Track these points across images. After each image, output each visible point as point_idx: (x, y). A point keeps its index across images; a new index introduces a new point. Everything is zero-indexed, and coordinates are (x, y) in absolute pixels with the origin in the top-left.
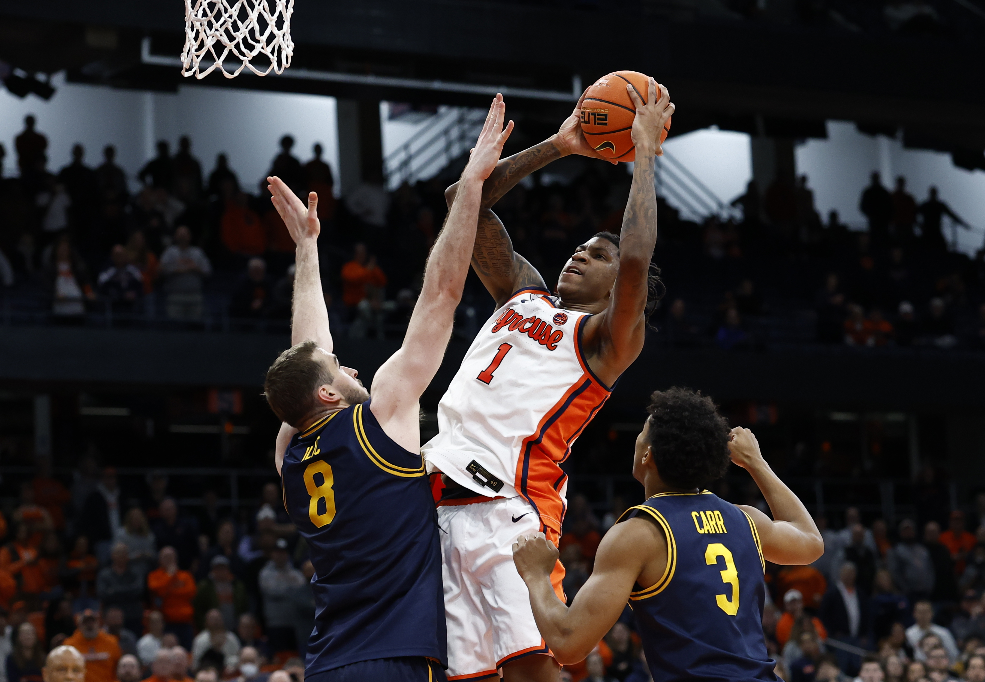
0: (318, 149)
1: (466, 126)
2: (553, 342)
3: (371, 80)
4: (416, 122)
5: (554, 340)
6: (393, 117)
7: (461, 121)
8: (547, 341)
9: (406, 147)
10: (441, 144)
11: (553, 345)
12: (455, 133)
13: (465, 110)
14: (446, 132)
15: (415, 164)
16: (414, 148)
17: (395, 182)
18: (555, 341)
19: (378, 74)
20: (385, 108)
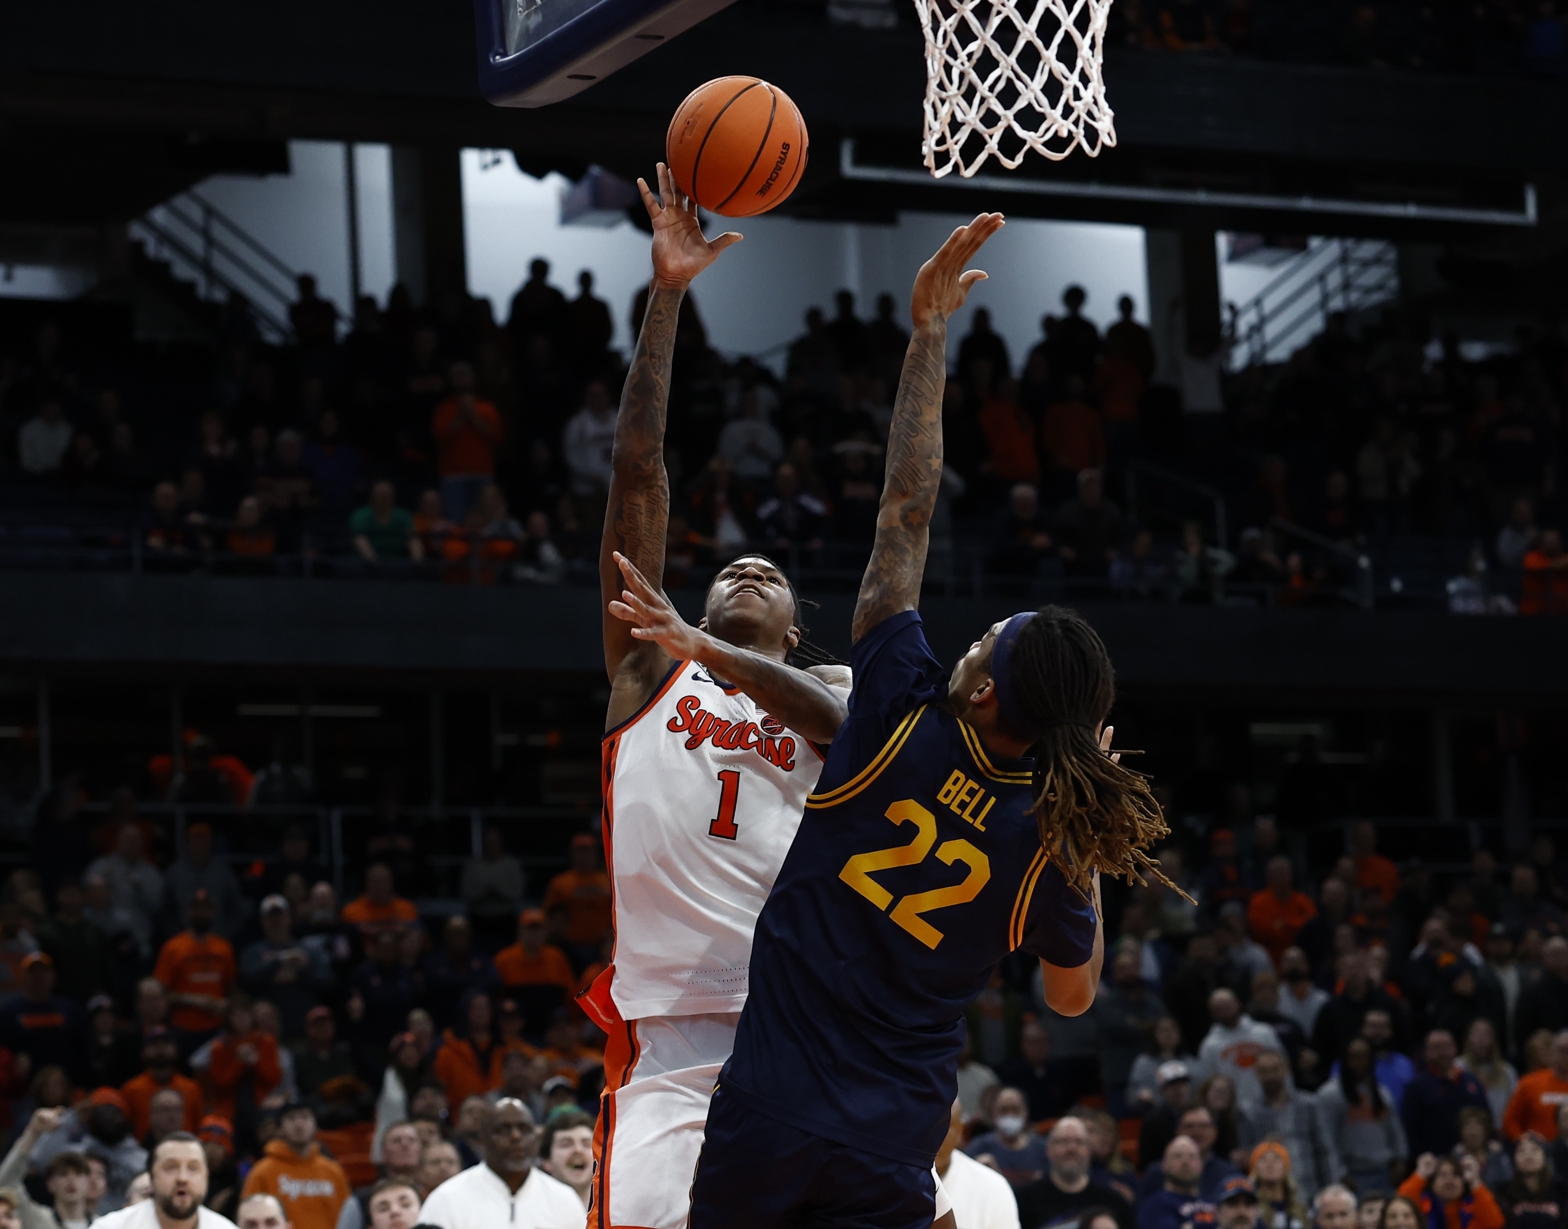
0: (1126, 304)
1: (1352, 269)
2: (787, 758)
3: (1202, 197)
4: (1272, 264)
5: (787, 754)
6: (1235, 256)
7: (1344, 259)
8: (779, 760)
9: (1258, 302)
10: (1313, 296)
11: (789, 762)
12: (1334, 279)
13: (1350, 243)
14: (1321, 278)
15: (1271, 330)
16: (1269, 305)
17: (1240, 357)
18: (789, 755)
19: (1212, 188)
20: (1222, 242)
